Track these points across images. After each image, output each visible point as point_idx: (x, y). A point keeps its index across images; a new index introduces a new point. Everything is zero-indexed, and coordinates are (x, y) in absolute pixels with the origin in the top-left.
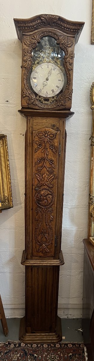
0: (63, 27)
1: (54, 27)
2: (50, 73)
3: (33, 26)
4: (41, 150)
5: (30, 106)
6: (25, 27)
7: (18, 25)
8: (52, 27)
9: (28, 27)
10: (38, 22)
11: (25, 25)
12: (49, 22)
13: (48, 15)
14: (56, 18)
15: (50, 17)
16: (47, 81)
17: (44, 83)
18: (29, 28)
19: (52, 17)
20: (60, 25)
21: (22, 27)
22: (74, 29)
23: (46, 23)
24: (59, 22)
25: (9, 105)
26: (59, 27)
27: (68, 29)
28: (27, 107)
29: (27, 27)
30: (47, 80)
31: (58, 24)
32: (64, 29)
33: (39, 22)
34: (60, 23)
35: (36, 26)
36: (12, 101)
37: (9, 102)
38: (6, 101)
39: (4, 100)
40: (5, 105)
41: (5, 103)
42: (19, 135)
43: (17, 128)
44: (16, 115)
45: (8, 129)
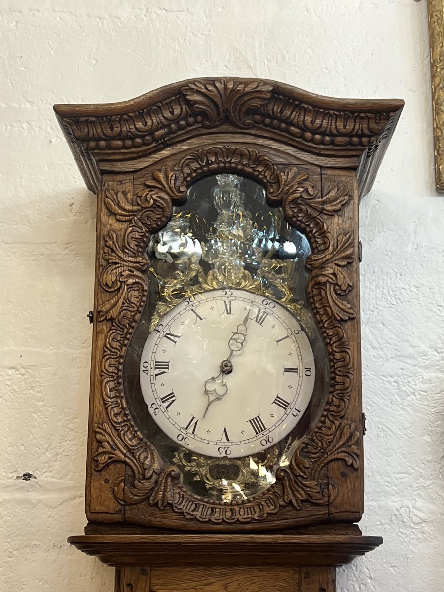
0: (298, 127)
1: (253, 132)
2: (238, 337)
3: (151, 132)
5: (131, 514)
6: (109, 139)
7: (78, 133)
8: (241, 129)
10: (172, 113)
11: (112, 129)
12: (226, 111)
13: (219, 80)
14: (261, 92)
15: (232, 90)
16: (228, 379)
17: (210, 387)
19: (240, 87)
20: (281, 121)
21: (97, 139)
22: (350, 135)
23: (213, 113)
24: (277, 109)
26: (279, 128)
27: (323, 134)
28: (118, 517)
29: (120, 137)
30: (226, 369)
31: (268, 116)
32: (302, 137)
33: (177, 111)
34: (281, 112)
35: (162, 132)
36: (50, 474)
37: (34, 479)
38: (18, 477)
39: (11, 473)
40: (15, 499)
41: (14, 488)
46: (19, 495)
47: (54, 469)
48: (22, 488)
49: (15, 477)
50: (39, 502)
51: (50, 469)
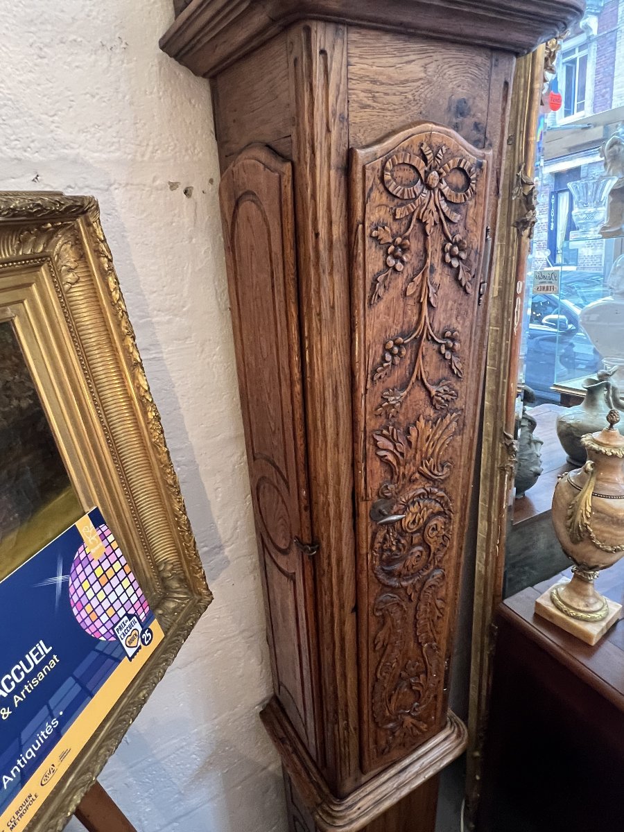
4: (400, 281)
42: (161, 190)
43: (143, 149)
44: (123, 45)
45: (81, 151)
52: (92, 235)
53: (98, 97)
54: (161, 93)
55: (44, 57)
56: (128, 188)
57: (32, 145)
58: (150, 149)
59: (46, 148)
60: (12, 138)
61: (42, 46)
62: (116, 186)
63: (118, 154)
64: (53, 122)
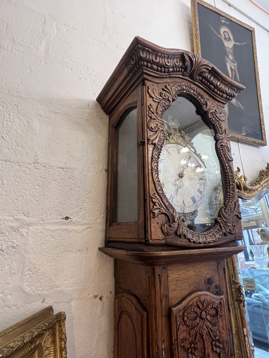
0: (214, 86)
1: (197, 83)
3: (169, 68)
5: (169, 240)
6: (153, 63)
8: (193, 80)
9: (157, 66)
10: (177, 63)
18: (159, 69)
20: (209, 82)
21: (148, 62)
22: (228, 95)
23: (189, 69)
24: (209, 76)
25: (70, 227)
26: (206, 85)
27: (221, 91)
31: (205, 78)
32: (214, 90)
36: (77, 217)
37: (70, 219)
38: (63, 218)
39: (59, 216)
40: (61, 229)
41: (61, 224)
42: (91, 299)
43: (86, 284)
44: (86, 249)
45: (63, 288)
46: (63, 227)
47: (79, 215)
48: (64, 223)
49: (61, 218)
50: (72, 230)
51: (77, 215)
52: (61, 331)
53: (74, 267)
54: (96, 263)
55: (59, 257)
56: (78, 300)
57: (46, 288)
58: (89, 283)
59: (50, 288)
60: (39, 287)
61: (59, 253)
62: (73, 300)
63: (77, 287)
64: (56, 278)
